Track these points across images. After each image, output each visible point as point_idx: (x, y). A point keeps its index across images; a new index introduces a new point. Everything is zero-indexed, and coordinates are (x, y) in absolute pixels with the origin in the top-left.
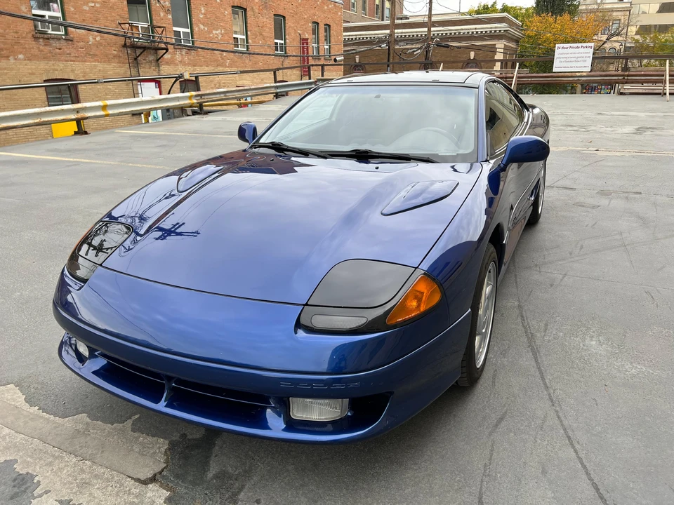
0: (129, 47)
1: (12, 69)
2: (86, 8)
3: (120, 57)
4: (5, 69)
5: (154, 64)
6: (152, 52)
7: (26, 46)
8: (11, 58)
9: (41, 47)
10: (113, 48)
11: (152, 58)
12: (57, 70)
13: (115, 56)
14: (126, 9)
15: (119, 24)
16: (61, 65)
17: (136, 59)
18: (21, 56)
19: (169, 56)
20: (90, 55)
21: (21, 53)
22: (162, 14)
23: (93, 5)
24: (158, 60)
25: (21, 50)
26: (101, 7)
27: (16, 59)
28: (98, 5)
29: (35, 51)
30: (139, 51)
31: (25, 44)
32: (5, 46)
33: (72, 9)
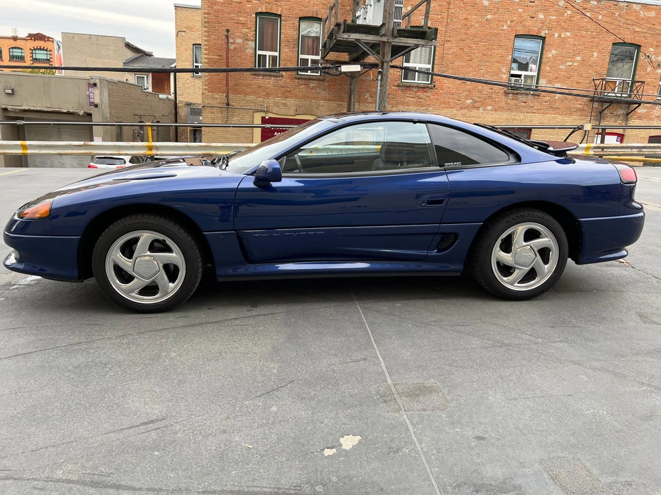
0: (597, 101)
1: (480, 117)
2: (562, 67)
3: (583, 110)
4: (474, 117)
5: (621, 118)
6: (623, 106)
7: (497, 100)
8: (481, 109)
9: (509, 101)
10: (579, 102)
11: (621, 112)
12: (517, 120)
13: (578, 110)
14: (606, 66)
15: (594, 80)
16: (522, 116)
17: (600, 113)
18: (489, 108)
19: (645, 111)
20: (552, 108)
21: (490, 105)
22: (649, 69)
23: (571, 64)
24: (628, 114)
25: (491, 103)
26: (577, 66)
27: (484, 110)
28: (575, 64)
29: (503, 104)
30: (606, 105)
31: (496, 98)
32: (480, 100)
33: (548, 68)
